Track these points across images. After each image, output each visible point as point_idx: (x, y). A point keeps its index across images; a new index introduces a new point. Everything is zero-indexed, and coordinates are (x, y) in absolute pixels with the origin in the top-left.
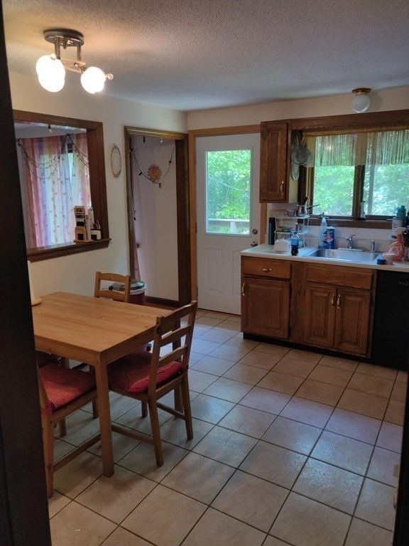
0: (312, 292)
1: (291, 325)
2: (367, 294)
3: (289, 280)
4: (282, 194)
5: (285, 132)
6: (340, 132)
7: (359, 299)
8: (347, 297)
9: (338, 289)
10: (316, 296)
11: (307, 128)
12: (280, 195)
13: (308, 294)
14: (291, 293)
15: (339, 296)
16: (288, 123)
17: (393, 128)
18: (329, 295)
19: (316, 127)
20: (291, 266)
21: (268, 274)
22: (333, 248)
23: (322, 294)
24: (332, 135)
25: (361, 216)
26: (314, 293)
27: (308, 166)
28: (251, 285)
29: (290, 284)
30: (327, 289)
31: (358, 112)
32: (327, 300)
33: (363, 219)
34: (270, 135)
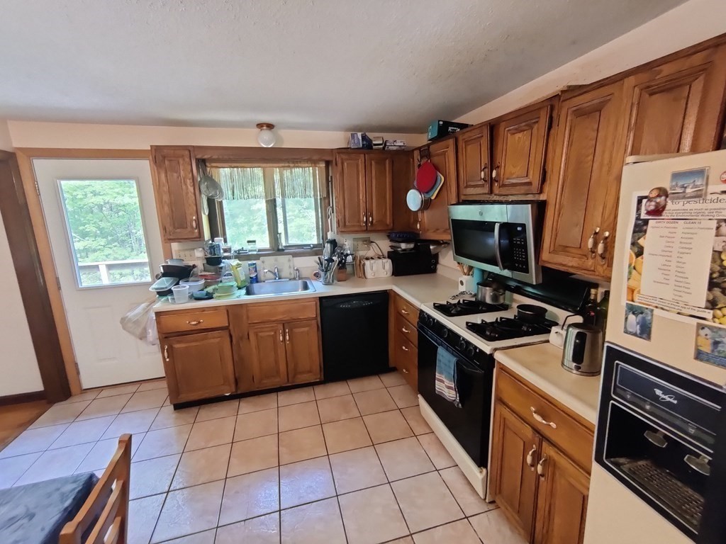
0: (256, 334)
1: (237, 375)
2: (314, 322)
3: (226, 328)
4: (196, 231)
5: (187, 160)
6: (250, 165)
7: (306, 329)
8: (294, 330)
9: (284, 324)
10: (261, 337)
11: (215, 157)
12: (193, 233)
13: (252, 337)
14: (231, 341)
15: (287, 330)
16: (190, 149)
17: (299, 165)
18: (275, 333)
19: (225, 157)
20: (227, 311)
21: (199, 327)
22: (257, 282)
23: (268, 334)
24: (241, 167)
25: (280, 247)
26: (260, 334)
27: (217, 200)
28: (177, 346)
29: (230, 331)
30: (272, 327)
31: (265, 146)
32: (275, 337)
33: (283, 250)
34: (167, 162)
